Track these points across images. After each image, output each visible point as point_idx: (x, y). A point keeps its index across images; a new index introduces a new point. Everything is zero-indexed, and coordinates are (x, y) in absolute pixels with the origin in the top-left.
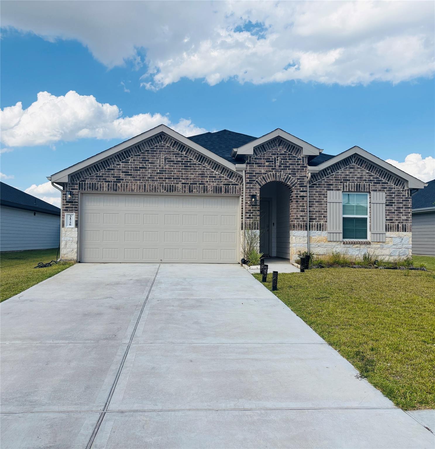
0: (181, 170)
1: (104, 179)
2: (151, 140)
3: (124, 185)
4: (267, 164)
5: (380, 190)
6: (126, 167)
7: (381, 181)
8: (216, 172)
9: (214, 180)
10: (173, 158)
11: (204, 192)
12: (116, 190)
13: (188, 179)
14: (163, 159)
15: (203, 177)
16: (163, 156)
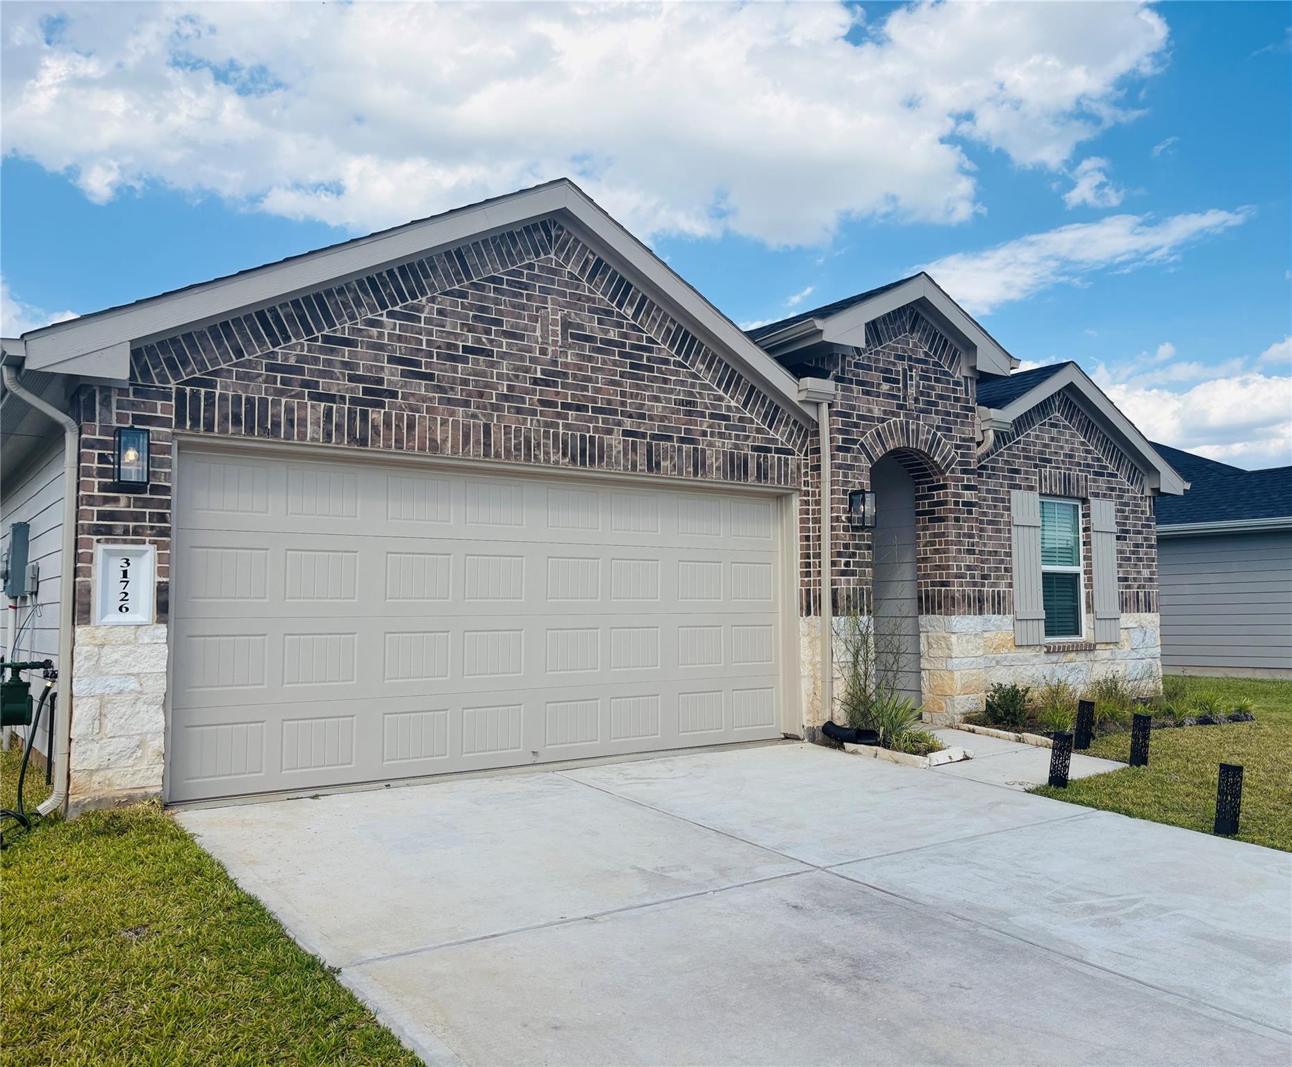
0: (618, 378)
1: (305, 384)
2: (511, 235)
3: (399, 418)
4: (885, 387)
5: (1104, 495)
6: (407, 340)
7: (1106, 468)
8: (732, 402)
9: (723, 431)
10: (592, 326)
11: (696, 474)
12: (363, 442)
13: (642, 416)
14: (555, 322)
15: (690, 413)
16: (555, 312)
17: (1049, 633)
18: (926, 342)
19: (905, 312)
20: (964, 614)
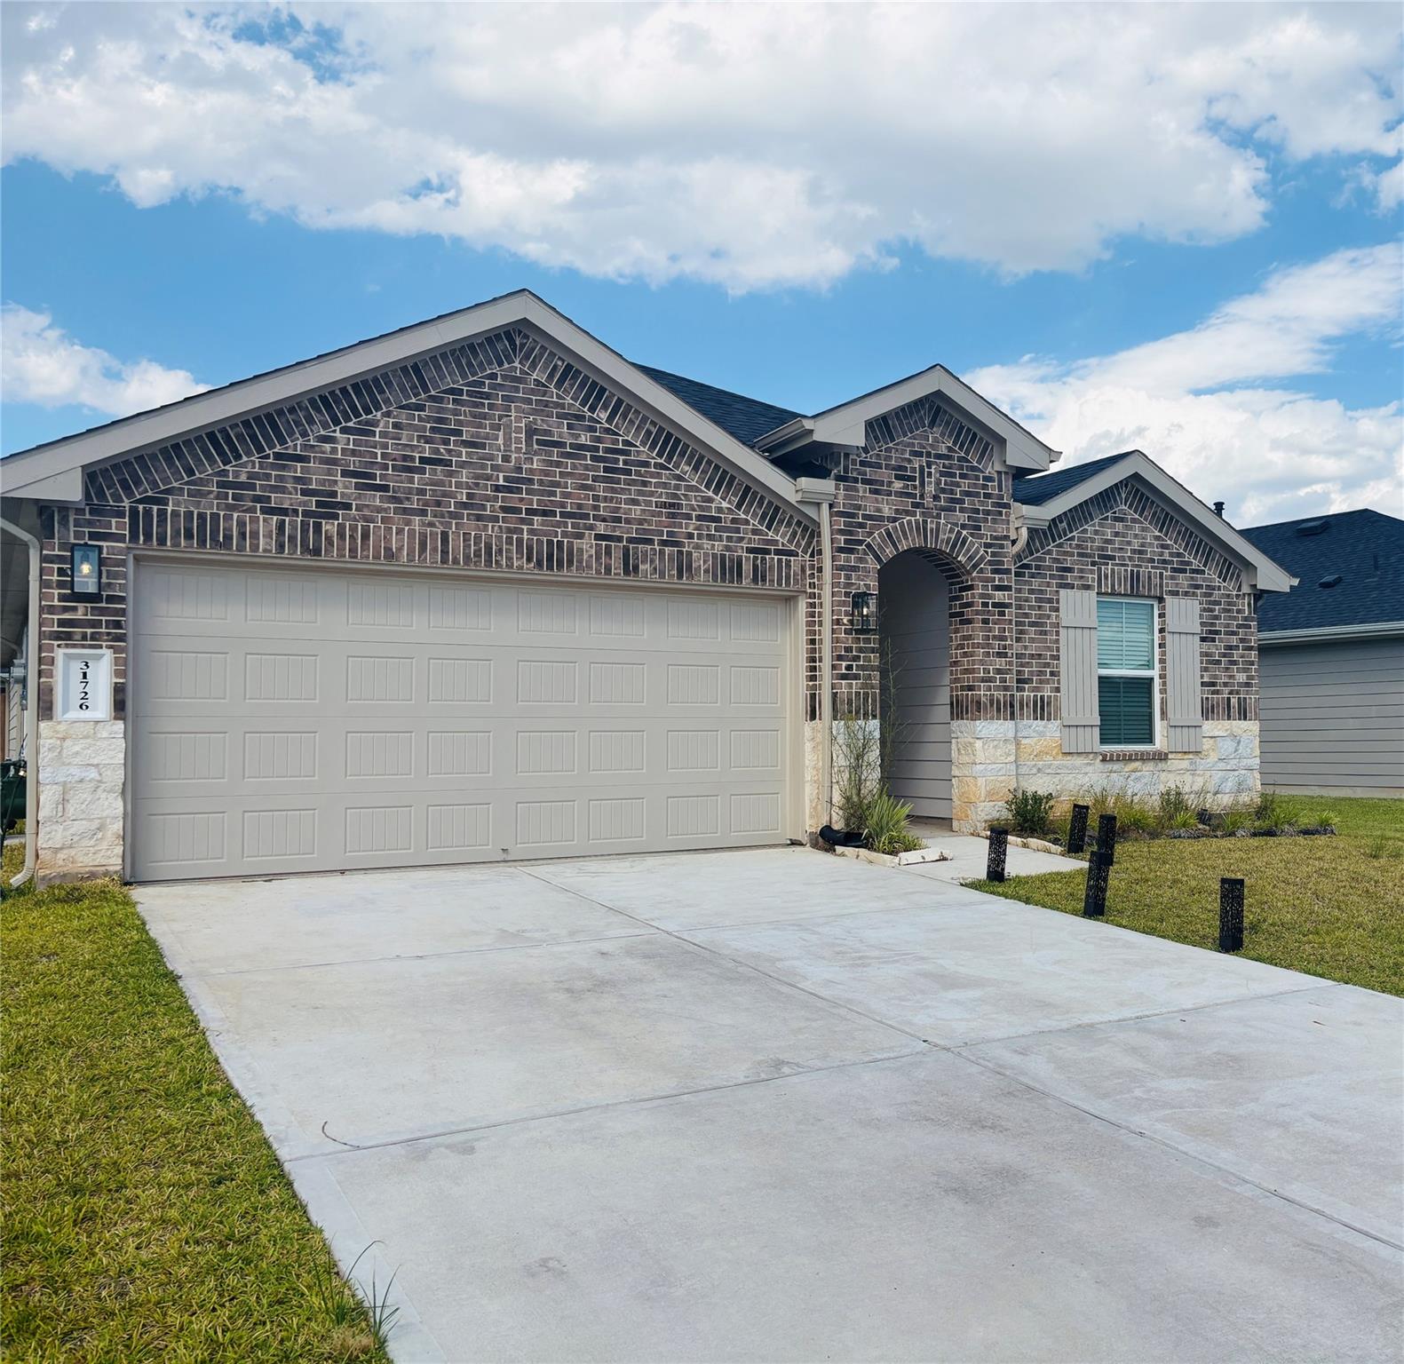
0: (590, 482)
1: (257, 499)
2: (471, 347)
3: (354, 529)
4: (898, 485)
5: (1186, 594)
6: (360, 454)
7: (1189, 563)
8: (722, 503)
9: (713, 532)
10: (561, 431)
11: (680, 576)
12: (317, 552)
13: (618, 520)
14: (518, 430)
15: (673, 516)
16: (518, 419)
17: (1103, 741)
18: (950, 436)
19: (923, 405)
20: (992, 718)
